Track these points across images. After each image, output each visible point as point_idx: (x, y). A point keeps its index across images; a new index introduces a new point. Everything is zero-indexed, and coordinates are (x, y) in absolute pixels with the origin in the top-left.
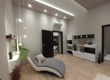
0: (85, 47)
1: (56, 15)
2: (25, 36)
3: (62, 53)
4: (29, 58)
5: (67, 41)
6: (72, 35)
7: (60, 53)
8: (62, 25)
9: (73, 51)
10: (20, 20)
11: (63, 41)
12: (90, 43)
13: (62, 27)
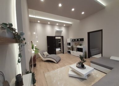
0: (78, 48)
1: (57, 24)
2: (37, 41)
3: (63, 53)
4: (39, 54)
5: (68, 43)
6: (71, 39)
7: (62, 53)
8: (62, 31)
9: (71, 51)
10: (35, 33)
11: (64, 43)
12: (81, 45)
13: (62, 32)
